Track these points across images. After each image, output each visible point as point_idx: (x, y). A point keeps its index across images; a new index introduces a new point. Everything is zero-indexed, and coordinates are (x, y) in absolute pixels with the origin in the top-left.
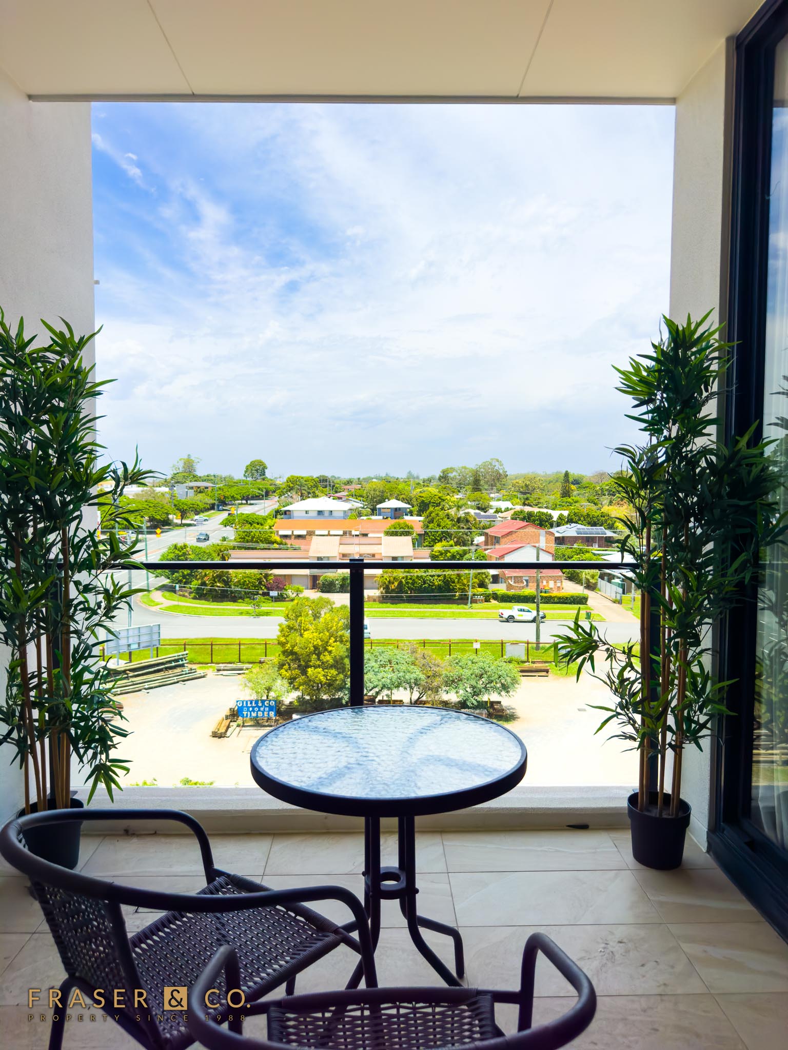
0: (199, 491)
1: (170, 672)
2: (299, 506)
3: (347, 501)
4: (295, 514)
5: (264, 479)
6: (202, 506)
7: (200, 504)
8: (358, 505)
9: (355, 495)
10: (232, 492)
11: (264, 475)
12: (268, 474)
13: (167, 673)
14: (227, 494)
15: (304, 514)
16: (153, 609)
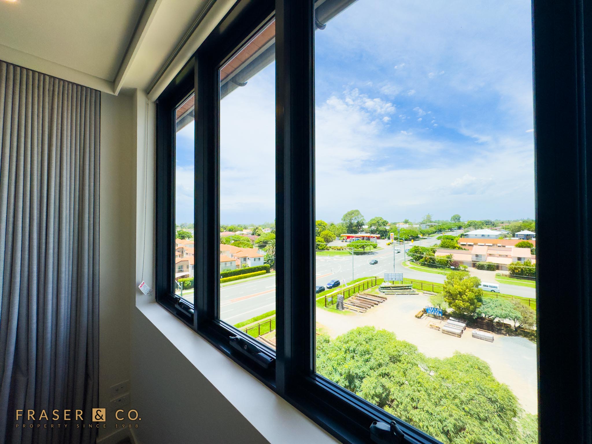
0: (432, 226)
1: (406, 290)
2: (473, 232)
3: (500, 231)
4: (471, 236)
5: (459, 222)
6: (430, 232)
7: (430, 231)
8: (505, 232)
9: (505, 228)
10: (444, 227)
11: (459, 220)
12: (461, 220)
13: (404, 290)
14: (442, 227)
15: (475, 236)
16: (406, 267)
